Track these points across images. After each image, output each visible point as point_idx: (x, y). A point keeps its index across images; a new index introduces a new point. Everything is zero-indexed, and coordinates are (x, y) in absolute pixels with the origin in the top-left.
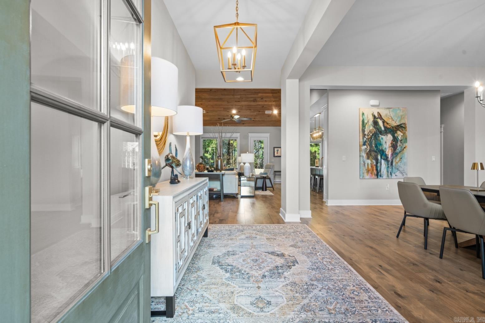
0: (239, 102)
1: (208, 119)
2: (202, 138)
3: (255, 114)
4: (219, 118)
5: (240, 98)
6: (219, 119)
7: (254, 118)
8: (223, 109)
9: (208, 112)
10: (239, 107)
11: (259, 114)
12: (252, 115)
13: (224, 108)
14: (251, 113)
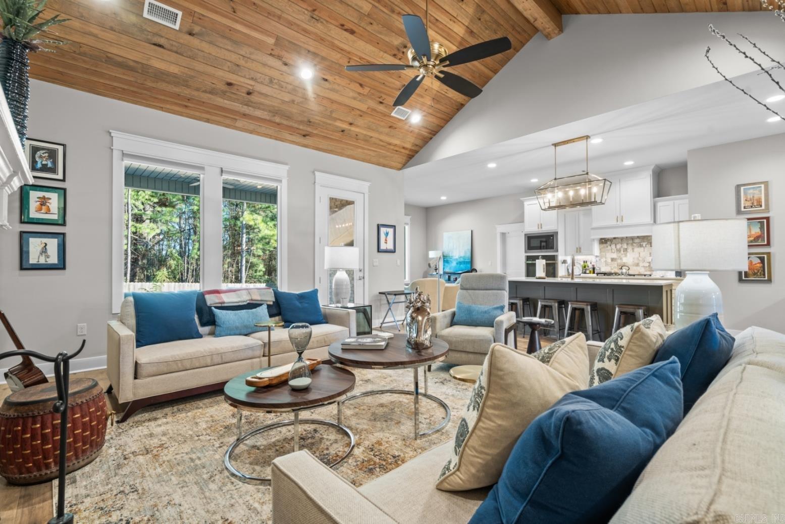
0: (352, 32)
1: (174, 69)
2: (124, 155)
3: (363, 107)
4: (230, 84)
5: (369, 15)
6: (225, 88)
7: (351, 120)
8: (271, 41)
9: (197, 29)
10: (335, 56)
11: (374, 110)
12: (353, 109)
13: (278, 39)
14: (354, 98)
